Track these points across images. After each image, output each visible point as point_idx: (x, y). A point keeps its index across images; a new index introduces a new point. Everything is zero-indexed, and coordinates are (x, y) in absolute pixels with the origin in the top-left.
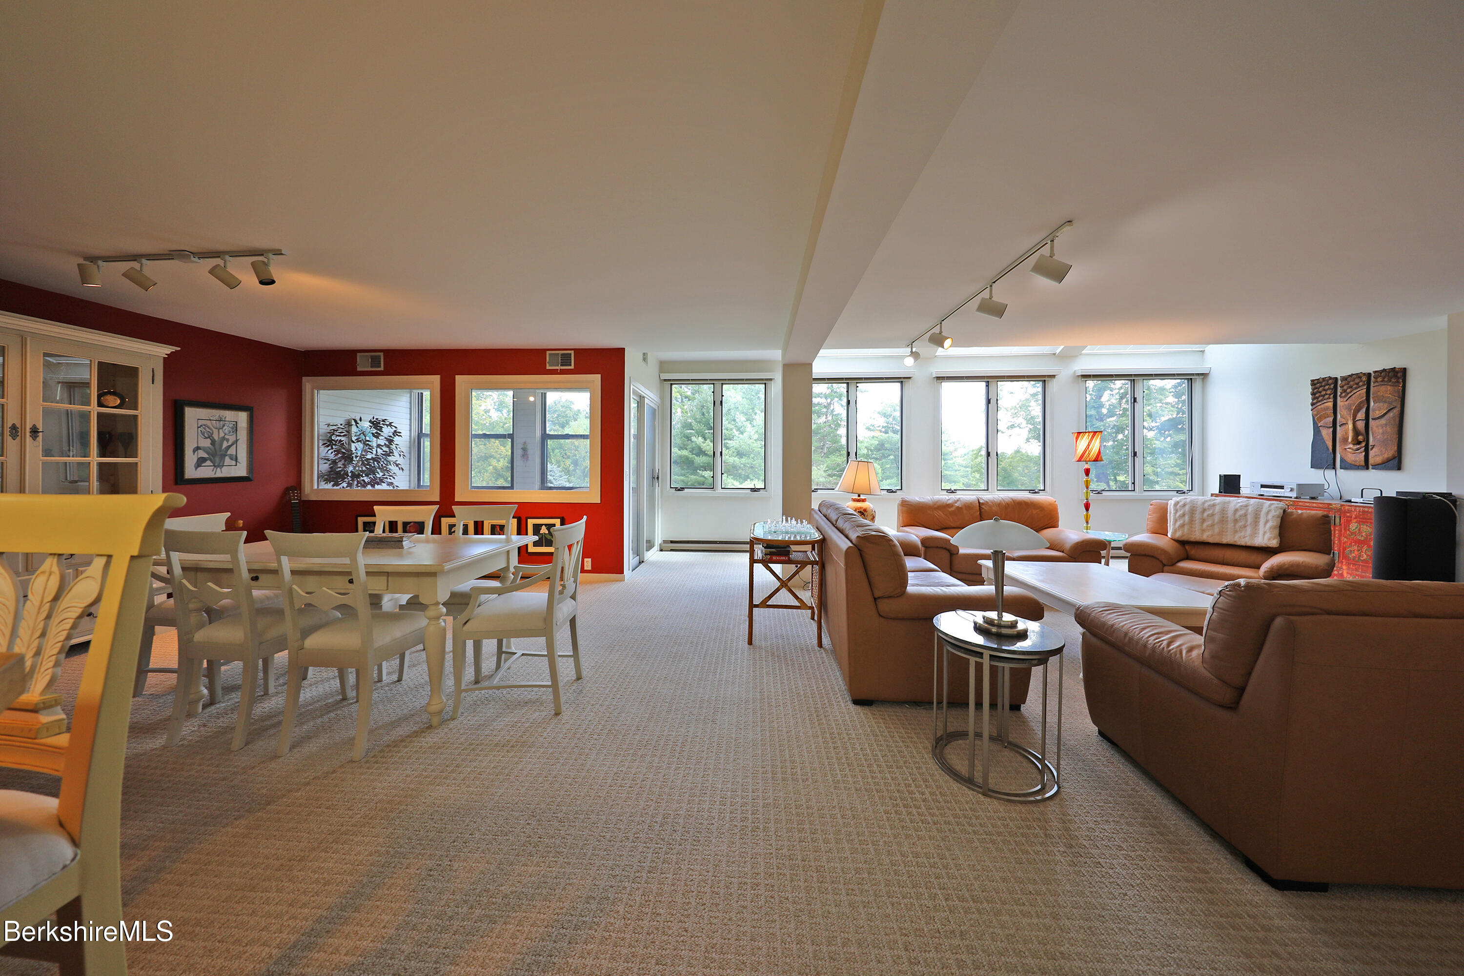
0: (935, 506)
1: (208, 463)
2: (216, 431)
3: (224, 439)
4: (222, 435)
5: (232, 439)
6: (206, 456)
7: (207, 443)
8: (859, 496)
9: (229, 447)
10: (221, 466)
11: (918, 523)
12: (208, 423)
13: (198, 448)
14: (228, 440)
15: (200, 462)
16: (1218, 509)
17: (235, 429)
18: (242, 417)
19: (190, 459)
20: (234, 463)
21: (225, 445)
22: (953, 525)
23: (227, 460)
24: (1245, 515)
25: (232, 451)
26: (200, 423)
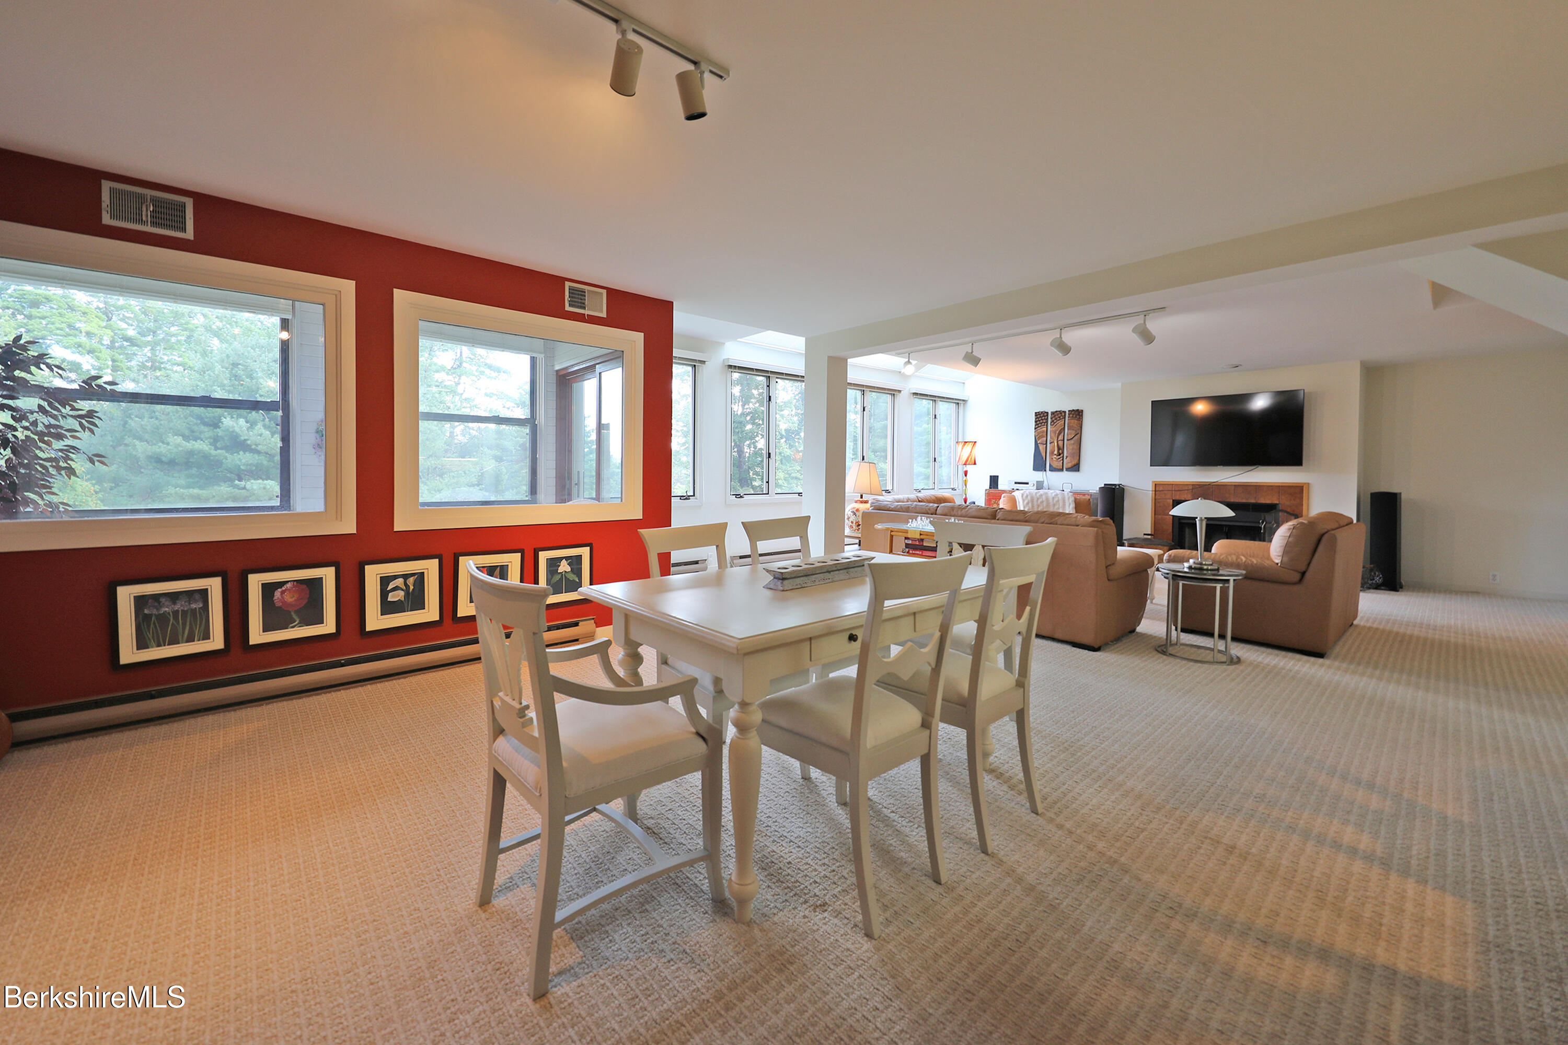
8: (861, 497)
16: (1044, 497)
24: (1058, 501)
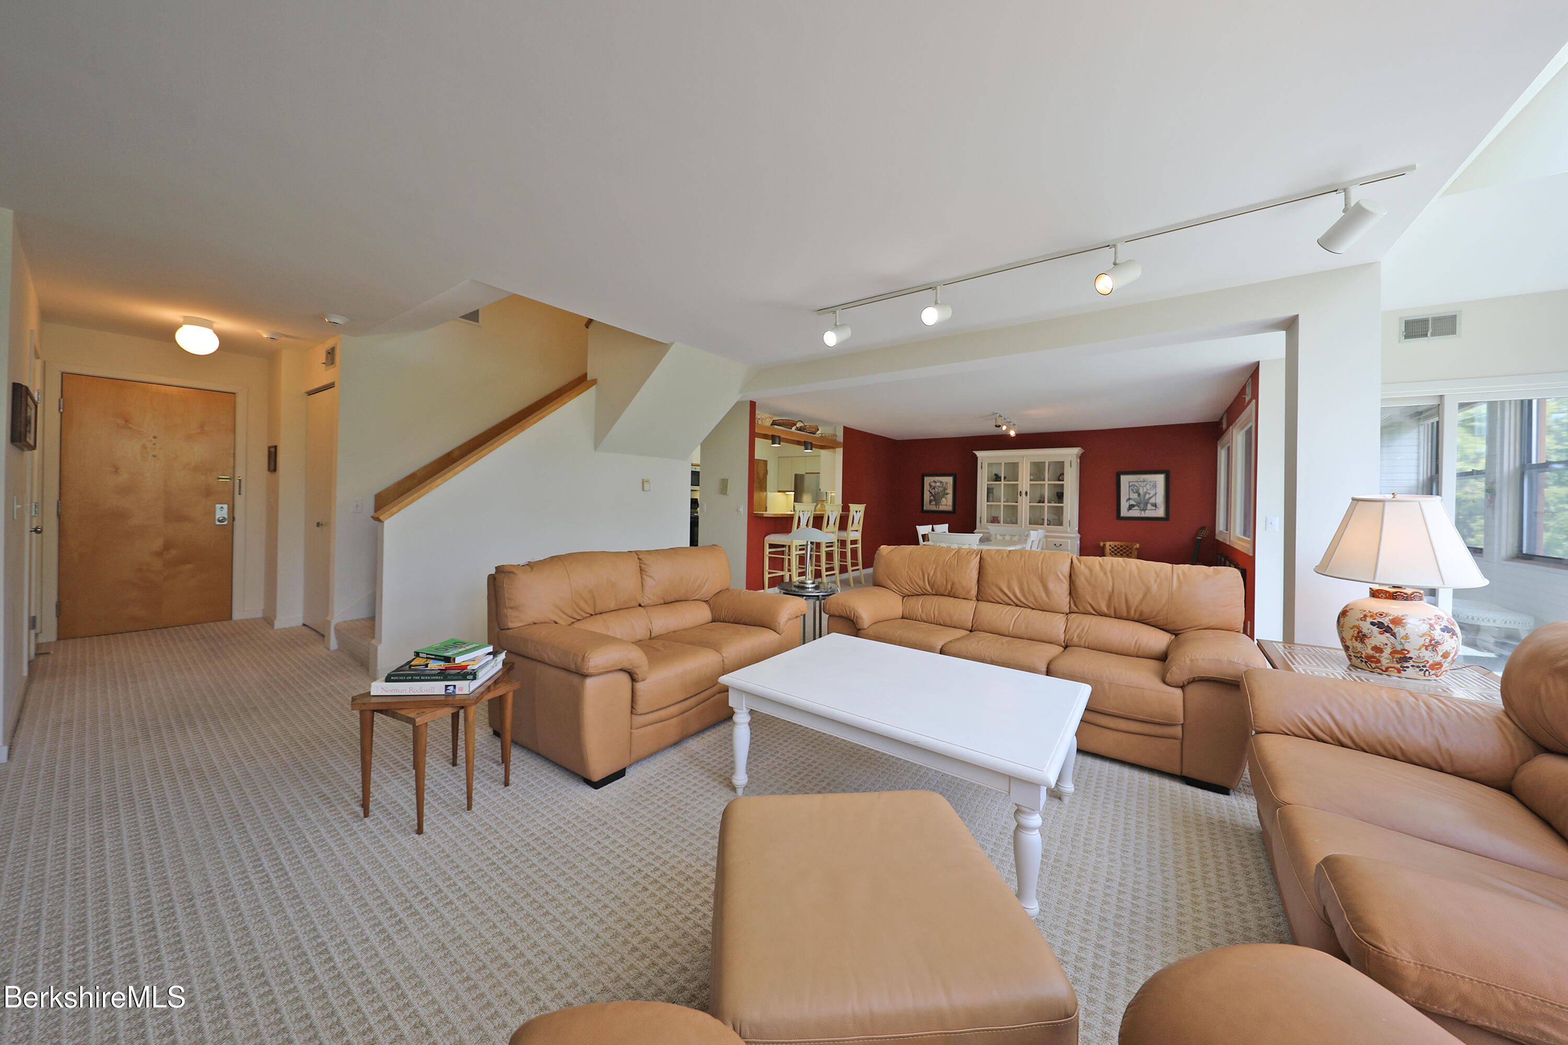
1: (1136, 508)
2: (1141, 489)
3: (1146, 493)
4: (1145, 490)
5: (1152, 493)
6: (1134, 503)
7: (1135, 496)
9: (1150, 498)
10: (1145, 510)
12: (1136, 484)
13: (1129, 499)
14: (1149, 494)
15: (1131, 507)
17: (1155, 486)
18: (1159, 478)
19: (1124, 505)
20: (1154, 508)
21: (1147, 496)
23: (1149, 506)
25: (1152, 500)
26: (1131, 484)
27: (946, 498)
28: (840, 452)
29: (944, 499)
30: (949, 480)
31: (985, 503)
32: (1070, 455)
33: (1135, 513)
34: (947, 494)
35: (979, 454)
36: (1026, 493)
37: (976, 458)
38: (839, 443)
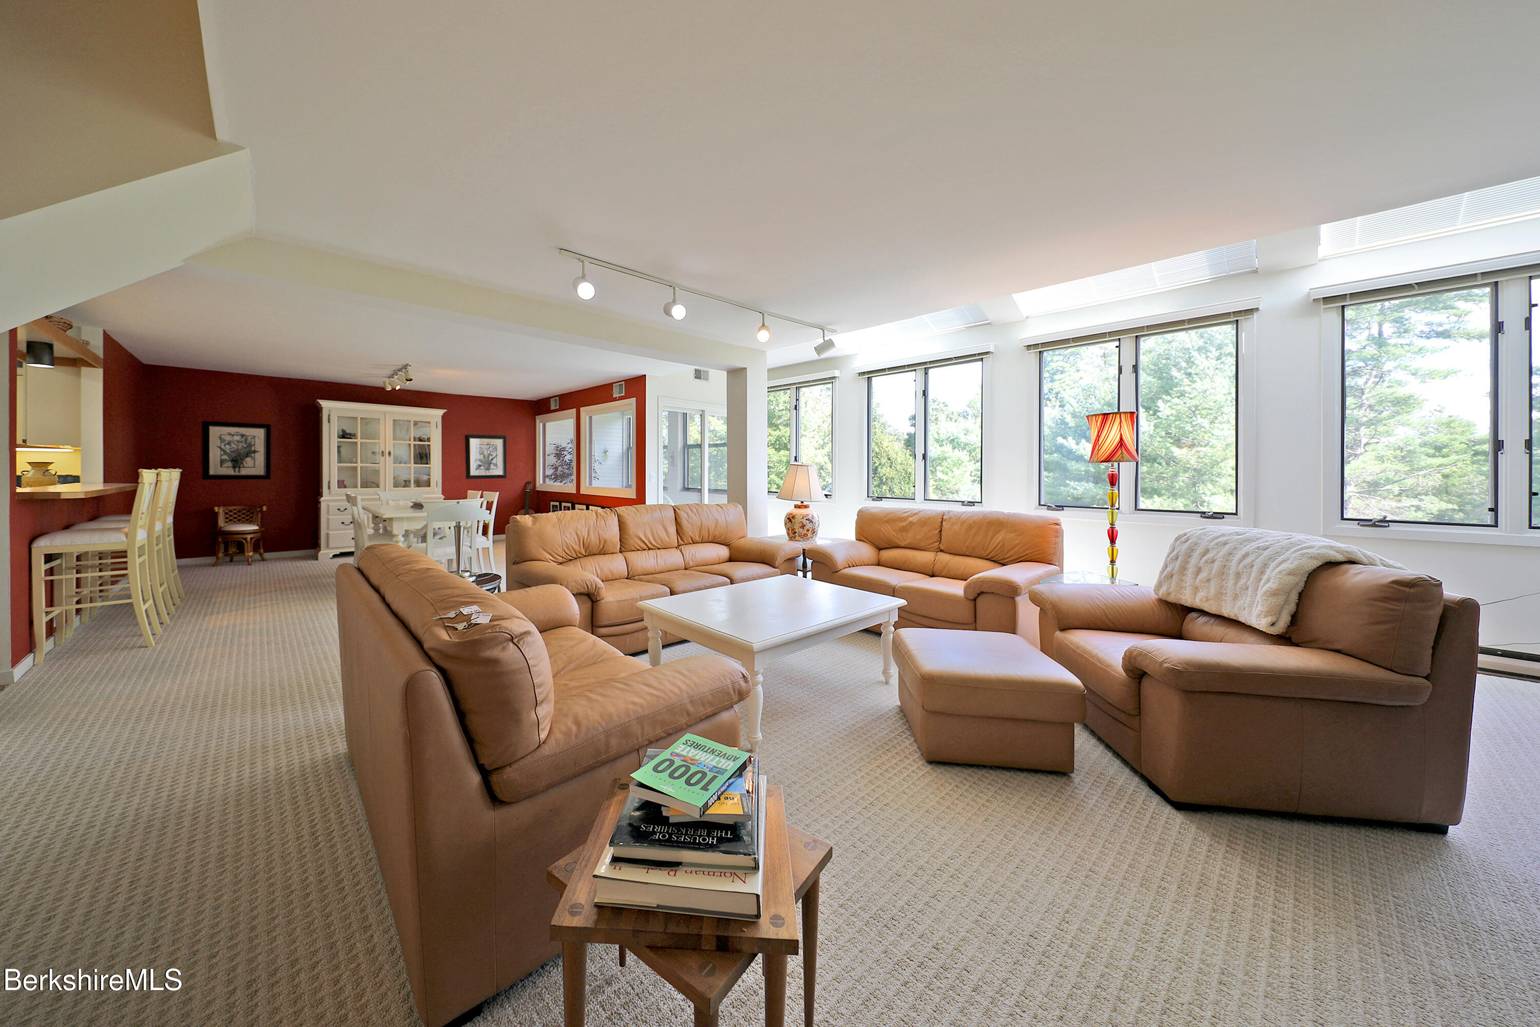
0: (885, 519)
1: (482, 467)
2: (486, 451)
3: (490, 454)
4: (489, 452)
5: (494, 455)
6: (482, 463)
7: (482, 457)
8: (802, 502)
9: (493, 459)
10: (489, 469)
11: (865, 538)
12: (483, 446)
13: (477, 459)
14: (492, 455)
15: (479, 467)
17: (495, 449)
18: (499, 443)
19: (474, 465)
20: (495, 468)
21: (491, 458)
22: (902, 544)
23: (492, 467)
25: (494, 461)
26: (478, 446)
27: (254, 458)
28: (99, 372)
29: (248, 459)
30: (258, 435)
31: (335, 465)
32: (435, 415)
33: (482, 472)
34: (255, 452)
35: (325, 404)
36: (390, 453)
37: (318, 410)
38: (96, 357)
